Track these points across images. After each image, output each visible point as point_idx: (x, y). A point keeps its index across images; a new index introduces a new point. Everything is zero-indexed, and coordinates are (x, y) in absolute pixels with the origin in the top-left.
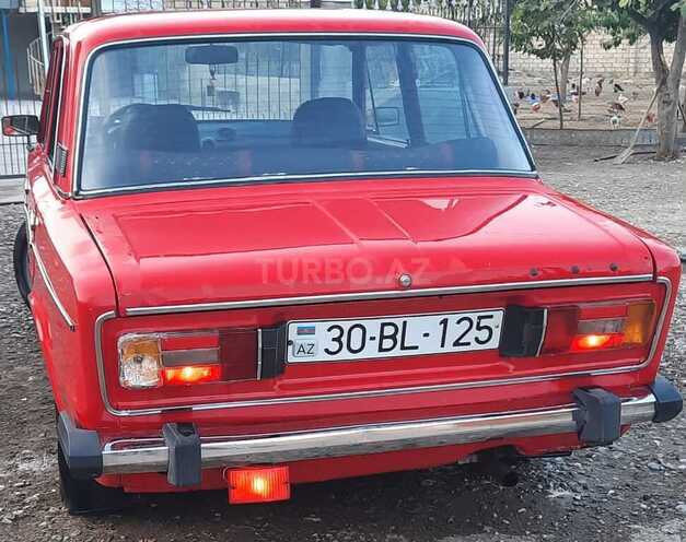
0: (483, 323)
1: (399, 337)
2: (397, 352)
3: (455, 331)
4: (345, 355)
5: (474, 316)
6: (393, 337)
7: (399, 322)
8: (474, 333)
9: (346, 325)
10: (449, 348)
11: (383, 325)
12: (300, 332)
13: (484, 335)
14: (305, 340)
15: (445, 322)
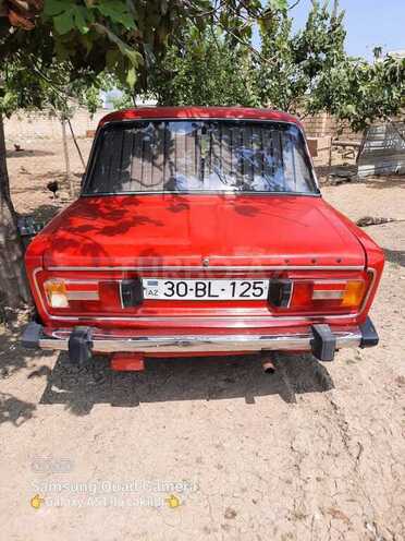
0: (257, 285)
1: (207, 289)
2: (206, 298)
3: (240, 289)
4: (175, 297)
5: (252, 282)
6: (204, 290)
7: (207, 283)
8: (252, 290)
9: (175, 282)
10: (237, 297)
11: (197, 284)
12: (149, 284)
13: (258, 292)
14: (153, 288)
15: (234, 284)
